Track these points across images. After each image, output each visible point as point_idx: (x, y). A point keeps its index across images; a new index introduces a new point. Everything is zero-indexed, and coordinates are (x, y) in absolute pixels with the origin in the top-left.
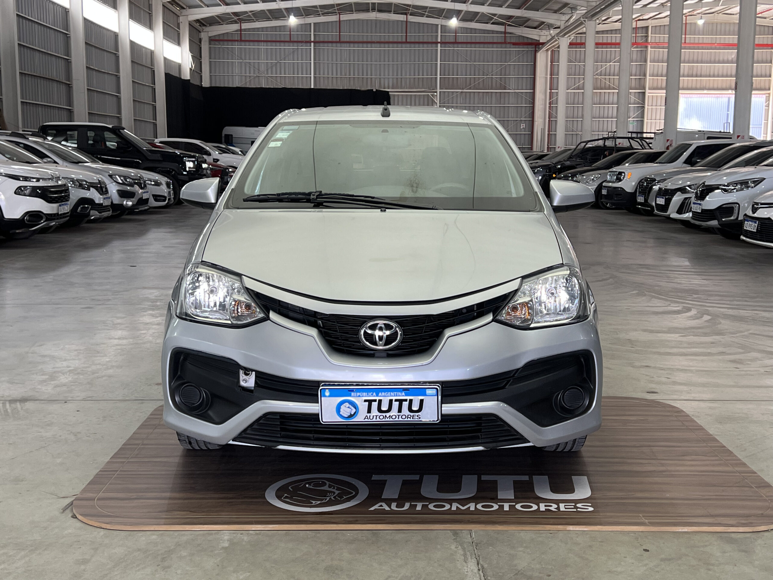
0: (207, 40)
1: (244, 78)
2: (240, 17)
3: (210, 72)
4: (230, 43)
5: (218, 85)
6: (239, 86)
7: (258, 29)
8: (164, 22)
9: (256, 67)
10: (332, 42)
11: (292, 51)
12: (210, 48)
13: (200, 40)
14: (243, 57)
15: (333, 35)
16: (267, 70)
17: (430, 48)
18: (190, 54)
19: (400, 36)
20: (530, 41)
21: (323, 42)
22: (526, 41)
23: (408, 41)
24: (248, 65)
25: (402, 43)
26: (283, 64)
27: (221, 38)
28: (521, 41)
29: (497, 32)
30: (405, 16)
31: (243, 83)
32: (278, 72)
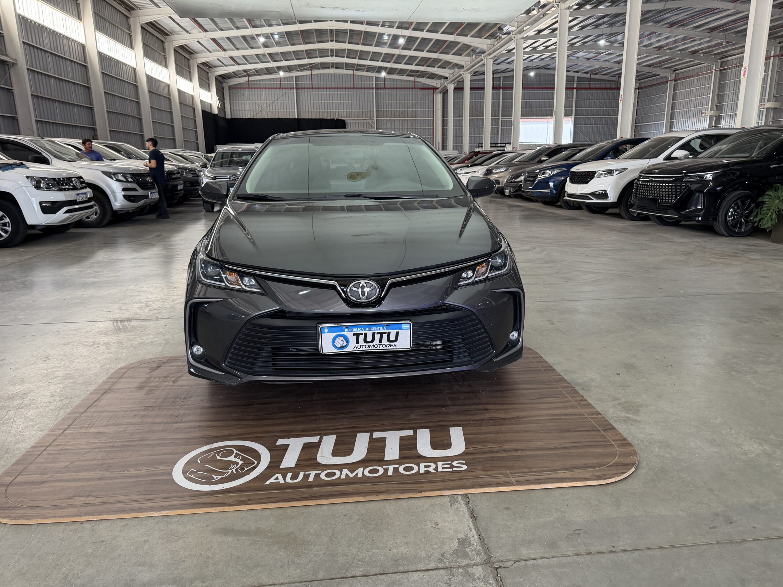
0: (228, 88)
1: (252, 112)
2: (248, 73)
3: (231, 109)
4: (242, 90)
5: (236, 117)
6: (249, 117)
7: (259, 81)
8: (199, 77)
9: (260, 104)
10: (307, 88)
11: (282, 94)
12: (229, 93)
13: (223, 88)
14: (251, 99)
15: (308, 84)
16: (267, 107)
17: (368, 91)
18: (217, 98)
19: (350, 84)
20: (430, 87)
21: (302, 88)
22: (427, 87)
23: (355, 87)
24: (254, 104)
25: (351, 88)
26: (276, 103)
27: (236, 87)
28: (424, 87)
29: (410, 81)
30: (352, 71)
31: (252, 115)
32: (274, 108)
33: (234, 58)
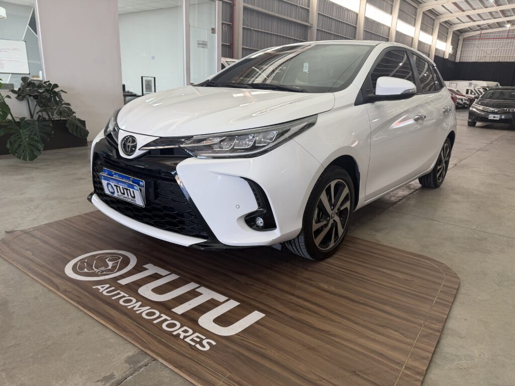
0: (462, 39)
1: (477, 57)
2: (481, 27)
3: (461, 55)
4: (474, 40)
5: (463, 61)
6: (474, 61)
7: (490, 33)
8: (439, 32)
9: (485, 51)
11: (507, 43)
12: (463, 44)
13: (458, 40)
14: (479, 47)
16: (491, 53)
18: (451, 47)
24: (481, 51)
26: (500, 50)
27: (470, 38)
31: (477, 59)
32: (497, 54)
33: (471, 16)
